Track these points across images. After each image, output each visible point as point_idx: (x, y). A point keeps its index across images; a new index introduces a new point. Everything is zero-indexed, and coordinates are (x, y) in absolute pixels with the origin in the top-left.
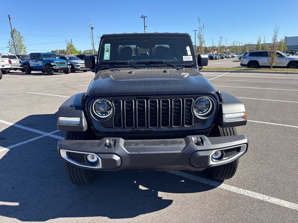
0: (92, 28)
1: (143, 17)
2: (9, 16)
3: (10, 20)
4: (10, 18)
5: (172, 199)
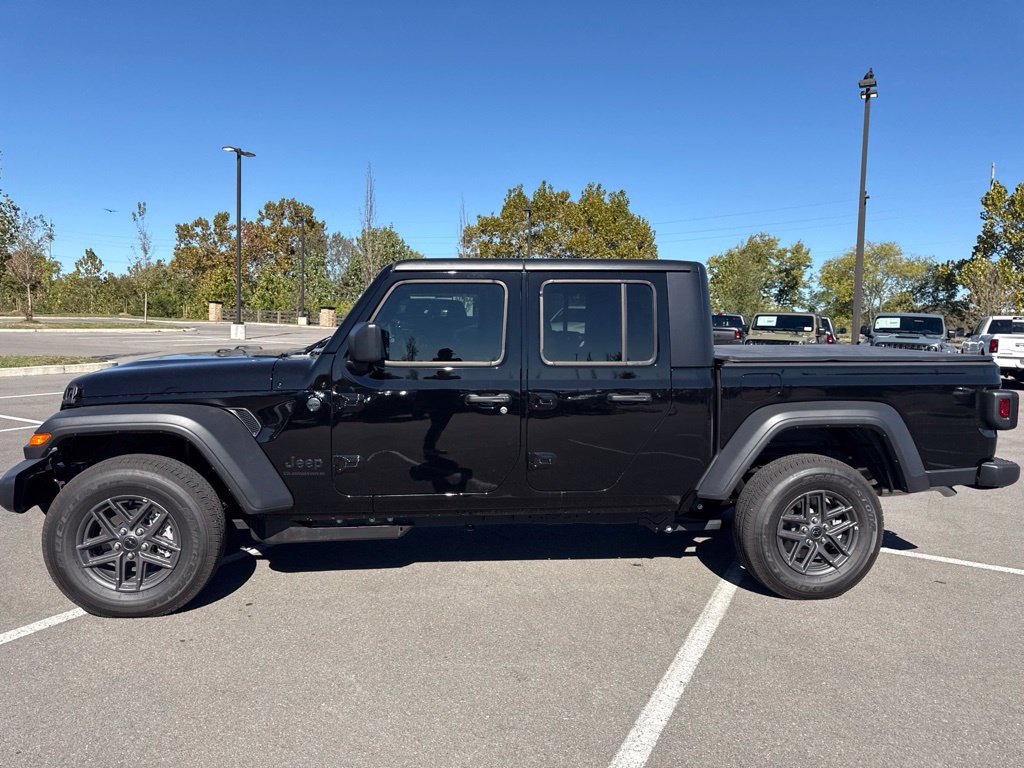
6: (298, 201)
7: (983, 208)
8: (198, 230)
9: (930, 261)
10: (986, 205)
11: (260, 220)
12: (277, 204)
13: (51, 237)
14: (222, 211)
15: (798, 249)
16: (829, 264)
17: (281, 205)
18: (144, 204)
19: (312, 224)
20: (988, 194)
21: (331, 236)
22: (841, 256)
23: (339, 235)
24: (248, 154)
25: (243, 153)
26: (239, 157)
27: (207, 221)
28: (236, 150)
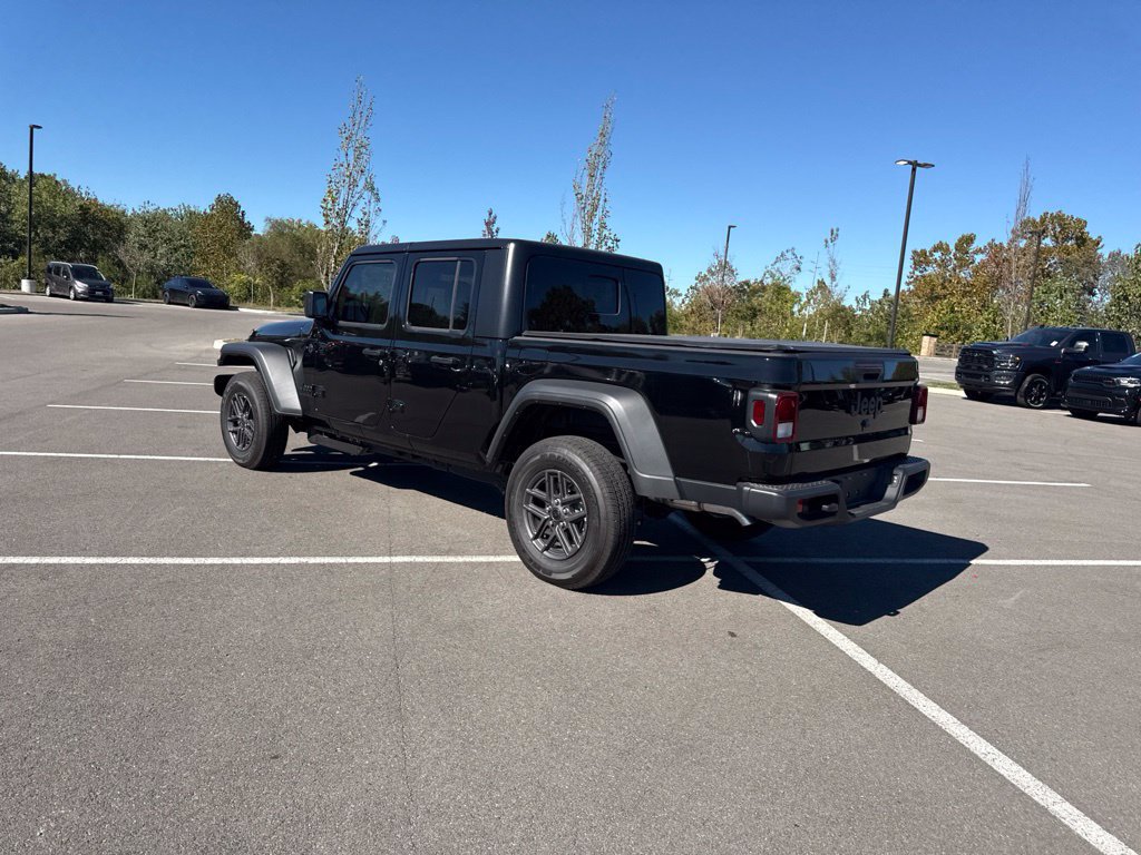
6: (1067, 213)
8: (937, 255)
11: (1012, 241)
12: (1038, 220)
13: (799, 269)
14: (967, 232)
17: (1043, 220)
18: (838, 230)
19: (1082, 240)
21: (1106, 256)
23: (1119, 254)
24: (925, 165)
25: (920, 165)
26: (914, 170)
27: (948, 246)
28: (910, 163)
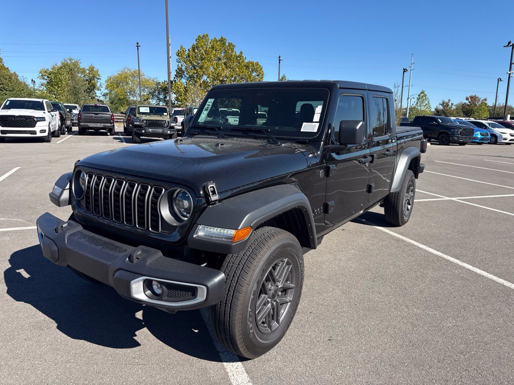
0: (405, 70)
1: (511, 44)
2: (279, 57)
3: (280, 62)
4: (280, 60)
5: (139, 342)
7: (177, 57)
9: (155, 80)
10: (178, 55)
15: (92, 69)
16: (110, 78)
20: (179, 51)
22: (116, 74)
